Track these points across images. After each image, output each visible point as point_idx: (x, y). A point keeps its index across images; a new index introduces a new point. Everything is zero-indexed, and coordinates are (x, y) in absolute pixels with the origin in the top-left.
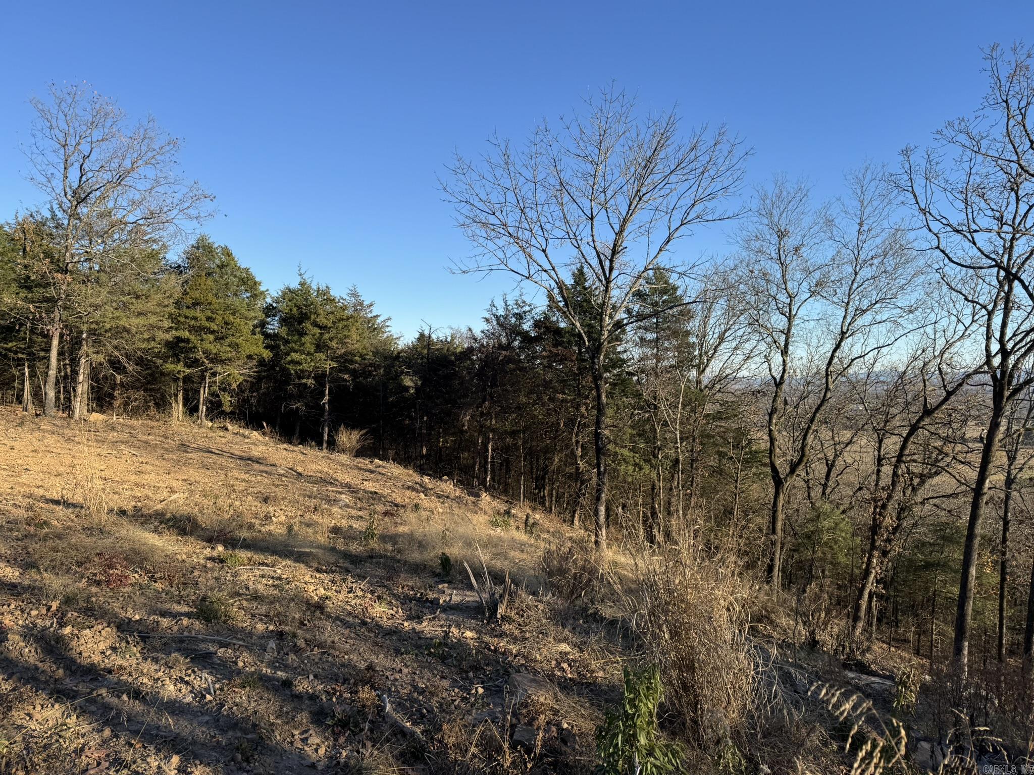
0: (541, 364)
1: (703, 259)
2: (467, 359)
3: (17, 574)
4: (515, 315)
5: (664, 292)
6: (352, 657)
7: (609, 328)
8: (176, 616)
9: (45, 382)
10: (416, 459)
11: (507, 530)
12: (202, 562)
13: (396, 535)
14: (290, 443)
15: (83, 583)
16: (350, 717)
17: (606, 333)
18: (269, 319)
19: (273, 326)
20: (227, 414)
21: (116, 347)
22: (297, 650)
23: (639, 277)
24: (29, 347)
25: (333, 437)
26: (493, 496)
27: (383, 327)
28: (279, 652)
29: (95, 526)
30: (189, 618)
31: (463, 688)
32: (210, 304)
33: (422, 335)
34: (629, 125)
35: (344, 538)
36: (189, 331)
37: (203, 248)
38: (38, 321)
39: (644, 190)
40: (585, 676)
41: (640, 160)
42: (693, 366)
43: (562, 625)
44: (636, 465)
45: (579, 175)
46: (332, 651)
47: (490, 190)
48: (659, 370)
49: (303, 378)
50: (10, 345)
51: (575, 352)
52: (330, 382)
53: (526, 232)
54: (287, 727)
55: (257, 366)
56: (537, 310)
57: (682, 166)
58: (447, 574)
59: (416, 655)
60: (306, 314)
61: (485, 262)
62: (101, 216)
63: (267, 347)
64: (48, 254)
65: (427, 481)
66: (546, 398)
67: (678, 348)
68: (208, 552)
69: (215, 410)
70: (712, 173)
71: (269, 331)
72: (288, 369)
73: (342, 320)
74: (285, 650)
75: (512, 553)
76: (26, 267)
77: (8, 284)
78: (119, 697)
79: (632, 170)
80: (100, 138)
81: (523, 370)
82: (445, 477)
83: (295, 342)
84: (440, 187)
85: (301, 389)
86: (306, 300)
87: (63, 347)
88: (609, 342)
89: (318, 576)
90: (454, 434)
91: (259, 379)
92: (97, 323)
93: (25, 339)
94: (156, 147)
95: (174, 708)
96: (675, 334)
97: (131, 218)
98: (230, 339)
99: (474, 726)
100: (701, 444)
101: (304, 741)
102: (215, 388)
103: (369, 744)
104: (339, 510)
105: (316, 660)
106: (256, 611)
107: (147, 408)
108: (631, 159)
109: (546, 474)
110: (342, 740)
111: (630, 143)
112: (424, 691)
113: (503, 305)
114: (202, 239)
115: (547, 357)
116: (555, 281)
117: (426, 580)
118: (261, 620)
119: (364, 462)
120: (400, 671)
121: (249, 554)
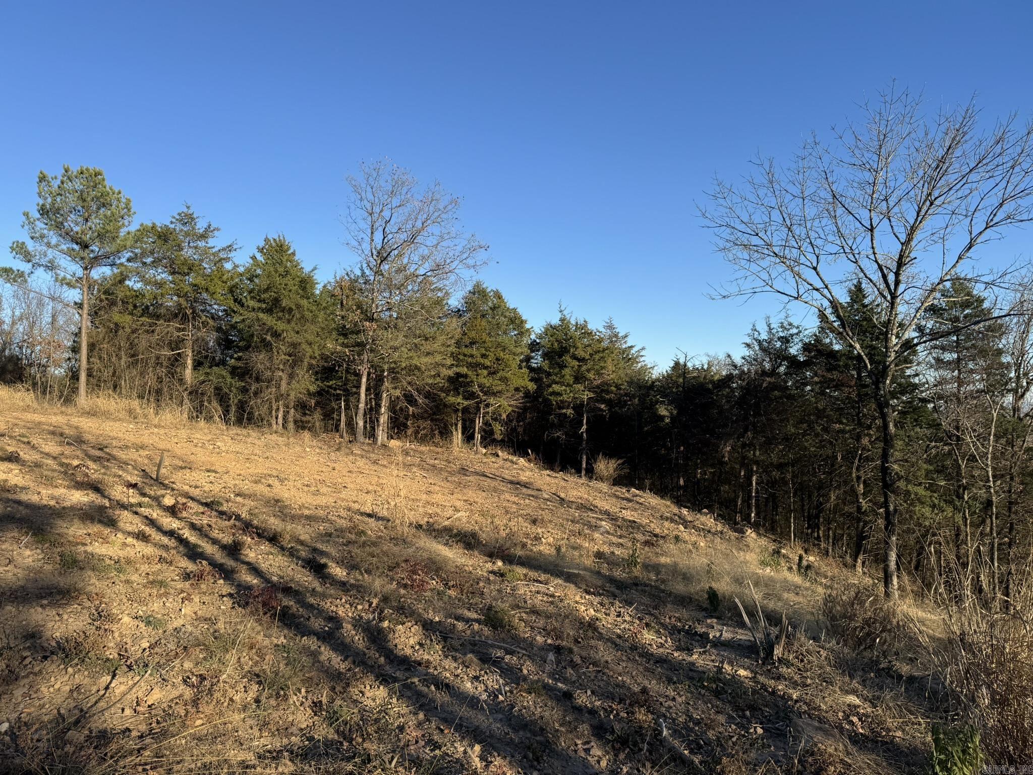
0: (811, 391)
1: (1017, 265)
2: (725, 387)
3: (345, 574)
4: (780, 338)
5: (965, 305)
6: (625, 679)
7: (896, 349)
8: (467, 621)
9: (356, 416)
10: (672, 490)
11: (777, 571)
12: (485, 574)
13: (659, 564)
14: (552, 470)
15: (394, 585)
16: (628, 735)
17: (893, 355)
18: (533, 354)
19: (537, 360)
20: (498, 441)
21: (409, 383)
22: (574, 666)
23: (933, 290)
24: (345, 384)
25: (591, 465)
26: (759, 534)
27: (637, 357)
28: (557, 665)
29: (399, 536)
30: (479, 624)
31: (740, 726)
32: (484, 342)
33: (677, 364)
34: (916, 125)
35: (608, 564)
36: (467, 367)
37: (479, 292)
38: (352, 362)
39: (936, 193)
40: (880, 734)
41: (930, 161)
42: (1009, 391)
43: (850, 676)
44: (934, 506)
45: (855, 185)
46: (606, 671)
47: (753, 210)
48: (962, 396)
49: (563, 408)
50: (331, 383)
51: (853, 376)
52: (588, 412)
53: (795, 251)
54: (570, 736)
55: (523, 398)
56: (806, 332)
57: (984, 162)
58: (715, 610)
59: (689, 686)
60: (566, 348)
61: (747, 286)
62: (399, 271)
63: (531, 380)
64: (359, 306)
65: (685, 512)
66: (818, 429)
67: (987, 370)
68: (489, 565)
69: (488, 439)
70: (1025, 166)
71: (534, 365)
72: (550, 400)
73: (599, 352)
74: (563, 664)
75: (786, 595)
76: (343, 317)
77: (330, 332)
78: (429, 687)
79: (921, 173)
80: (398, 205)
81: (791, 397)
82: (705, 510)
83: (556, 375)
84: (699, 214)
85: (562, 419)
86: (566, 334)
87: (369, 384)
88: (896, 365)
89: (587, 597)
90: (712, 466)
91: (525, 409)
92: (395, 363)
93: (342, 378)
94: (441, 207)
95: (473, 702)
96: (983, 353)
97: (421, 271)
98: (501, 374)
99: (755, 765)
100: (1022, 483)
101: (587, 751)
102: (488, 418)
103: (648, 765)
104: (600, 536)
105: (592, 678)
106: (535, 624)
107: (433, 436)
108: (918, 161)
109: (820, 512)
110: (622, 756)
111: (917, 144)
112: (700, 723)
113: (767, 328)
114: (478, 285)
115: (820, 382)
116: (829, 300)
117: (693, 613)
118: (540, 633)
119: (622, 491)
120: (674, 699)
121: (525, 571)
